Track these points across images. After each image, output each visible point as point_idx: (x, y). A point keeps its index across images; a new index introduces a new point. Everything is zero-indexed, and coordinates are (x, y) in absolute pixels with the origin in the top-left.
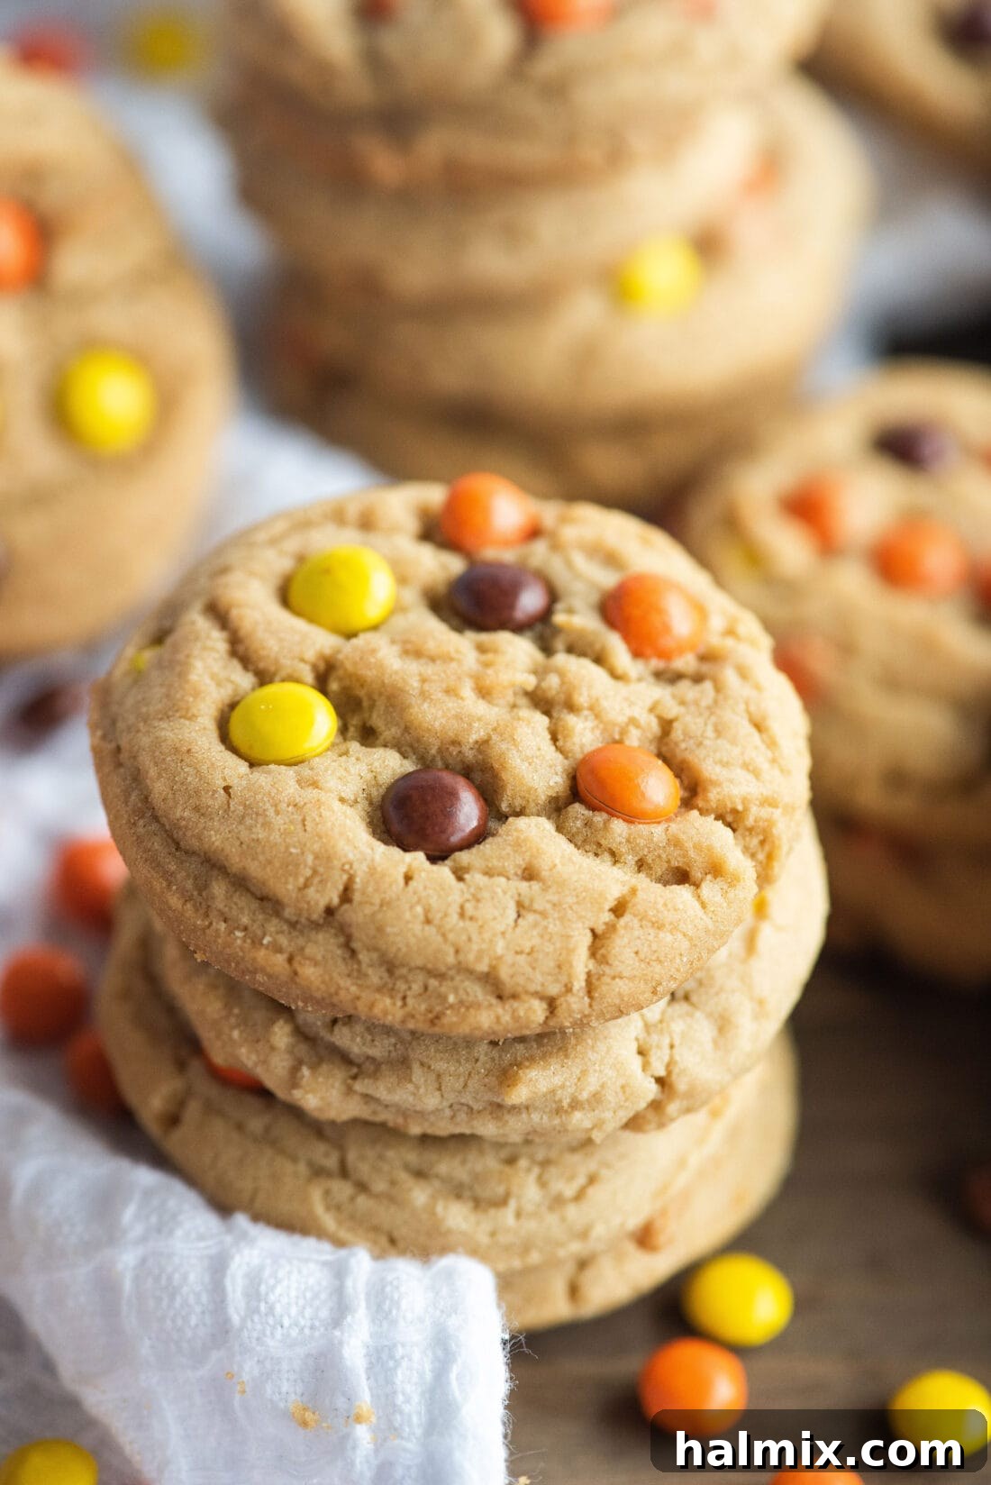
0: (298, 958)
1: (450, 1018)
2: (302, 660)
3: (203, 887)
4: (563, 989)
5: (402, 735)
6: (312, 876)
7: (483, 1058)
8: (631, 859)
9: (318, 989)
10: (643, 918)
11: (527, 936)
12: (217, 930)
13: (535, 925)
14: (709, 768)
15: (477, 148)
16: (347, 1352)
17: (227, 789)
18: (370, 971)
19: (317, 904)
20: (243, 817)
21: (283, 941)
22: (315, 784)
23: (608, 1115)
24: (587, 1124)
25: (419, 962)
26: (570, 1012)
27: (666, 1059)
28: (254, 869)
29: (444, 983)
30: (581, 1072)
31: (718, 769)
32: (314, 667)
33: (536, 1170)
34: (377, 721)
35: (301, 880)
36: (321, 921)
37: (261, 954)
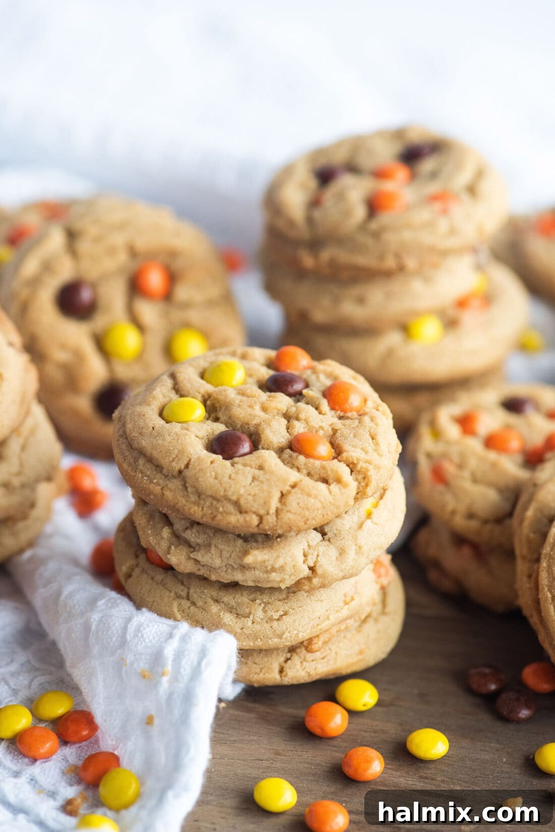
0: (165, 489)
1: (219, 517)
2: (199, 393)
3: (136, 461)
4: (266, 513)
5: (228, 419)
6: (175, 458)
7: (239, 546)
8: (305, 472)
9: (171, 501)
10: (303, 490)
11: (255, 490)
12: (138, 477)
13: (258, 485)
14: (346, 446)
15: (344, 256)
16: (166, 651)
17: (153, 428)
18: (191, 496)
19: (175, 468)
20: (156, 436)
21: (161, 482)
22: (187, 429)
23: (287, 577)
24: (278, 579)
25: (209, 493)
26: (268, 522)
27: (314, 560)
28: (155, 454)
29: (219, 504)
30: (277, 556)
31: (350, 447)
32: (203, 396)
33: (263, 605)
34: (220, 415)
35: (171, 459)
36: (177, 476)
37: (151, 486)
